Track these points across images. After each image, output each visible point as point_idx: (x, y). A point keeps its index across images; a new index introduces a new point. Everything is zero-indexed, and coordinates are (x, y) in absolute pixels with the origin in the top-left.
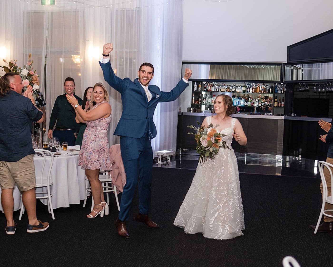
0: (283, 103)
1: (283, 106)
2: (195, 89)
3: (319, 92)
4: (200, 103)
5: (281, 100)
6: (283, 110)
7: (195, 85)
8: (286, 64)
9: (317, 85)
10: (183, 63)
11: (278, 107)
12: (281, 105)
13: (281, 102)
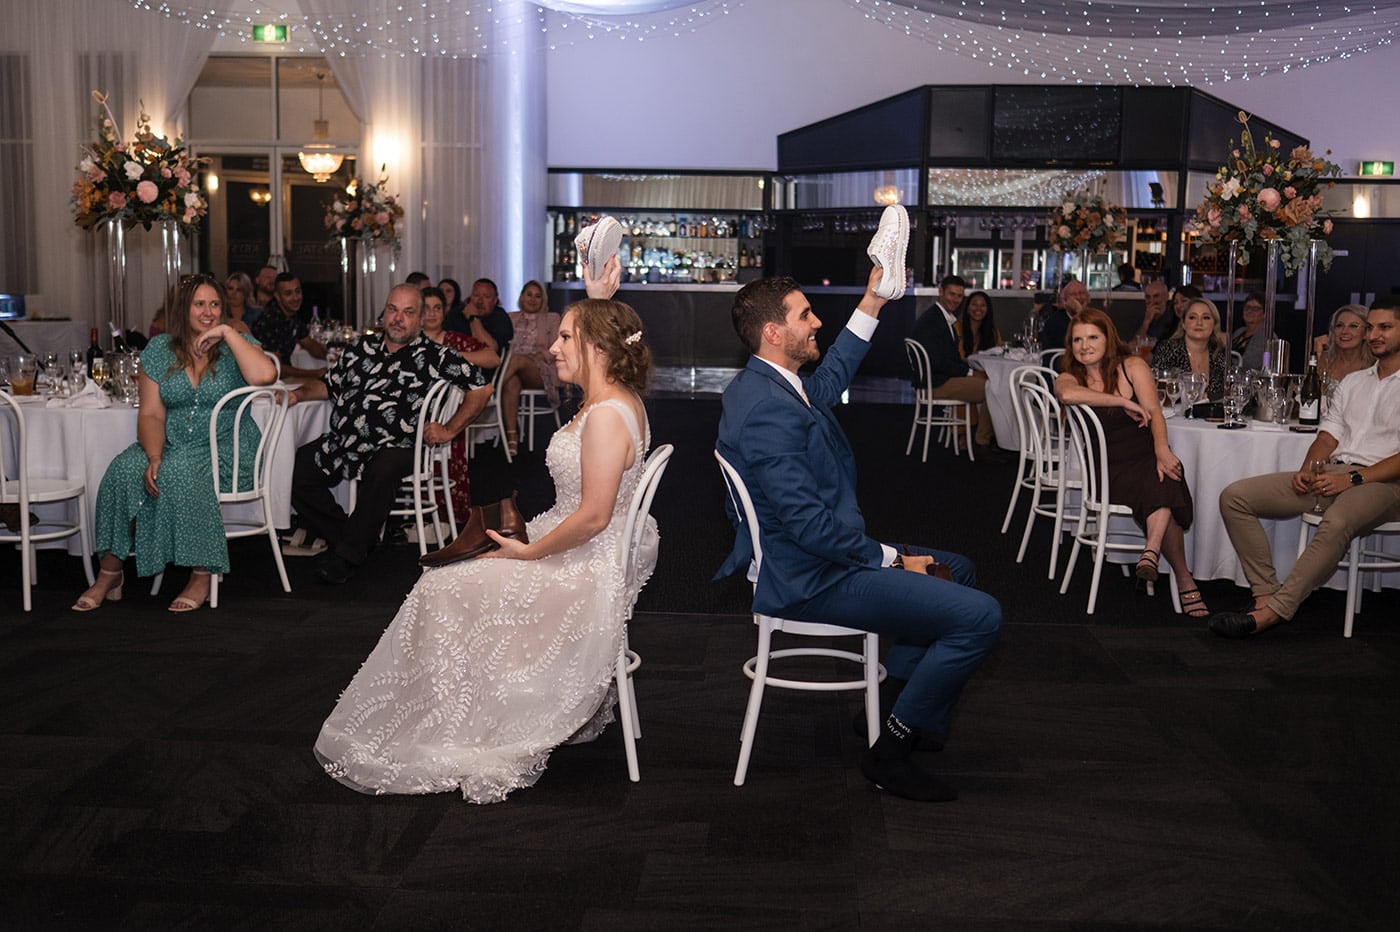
0: (759, 259)
1: (758, 265)
2: (561, 229)
3: (846, 233)
4: (572, 261)
5: (755, 252)
6: (760, 272)
7: (561, 221)
8: (774, 174)
9: (842, 219)
10: (552, 170)
11: (749, 266)
12: (755, 263)
13: (754, 257)
